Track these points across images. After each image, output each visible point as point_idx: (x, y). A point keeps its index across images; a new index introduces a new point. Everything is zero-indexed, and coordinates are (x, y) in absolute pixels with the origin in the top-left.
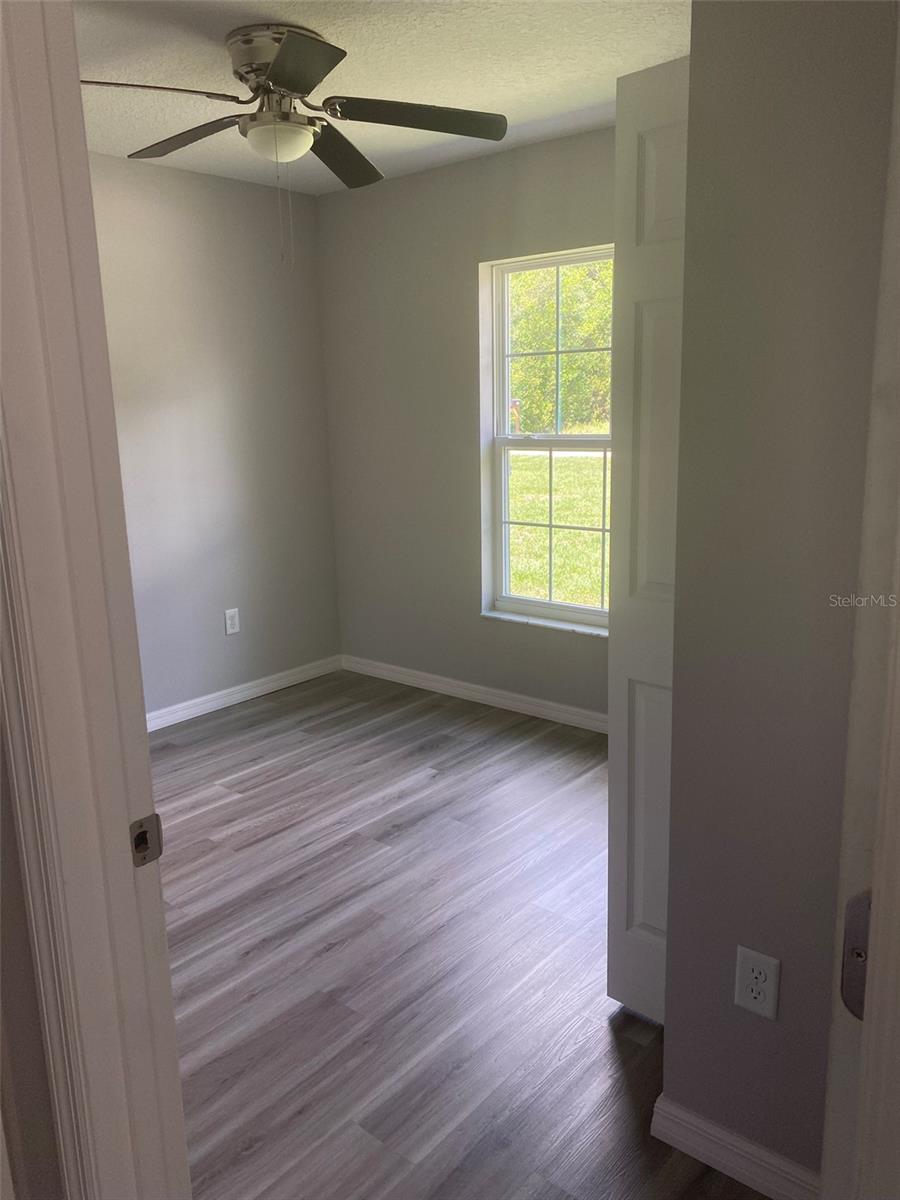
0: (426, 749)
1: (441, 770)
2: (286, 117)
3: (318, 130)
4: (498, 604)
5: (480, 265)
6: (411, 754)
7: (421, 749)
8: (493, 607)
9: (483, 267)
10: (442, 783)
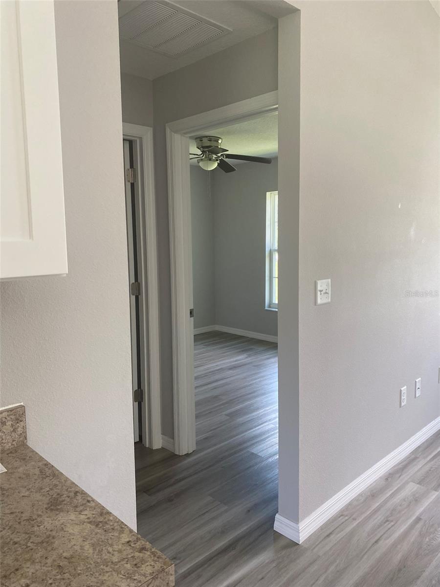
0: (244, 351)
1: (249, 356)
2: (210, 160)
3: (219, 162)
4: (271, 306)
5: (267, 193)
6: (240, 352)
7: (243, 351)
8: (270, 307)
9: (268, 194)
10: (249, 359)
